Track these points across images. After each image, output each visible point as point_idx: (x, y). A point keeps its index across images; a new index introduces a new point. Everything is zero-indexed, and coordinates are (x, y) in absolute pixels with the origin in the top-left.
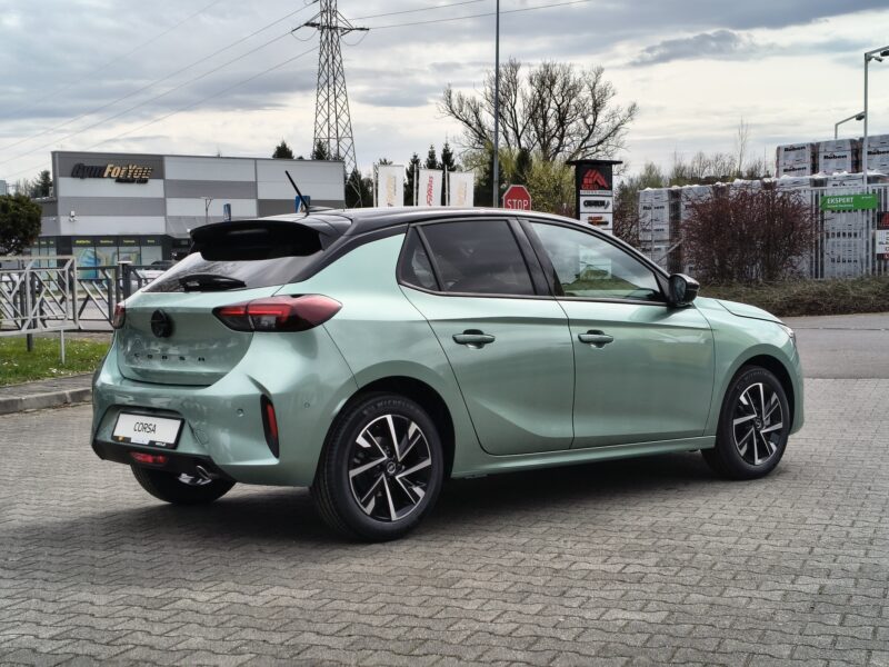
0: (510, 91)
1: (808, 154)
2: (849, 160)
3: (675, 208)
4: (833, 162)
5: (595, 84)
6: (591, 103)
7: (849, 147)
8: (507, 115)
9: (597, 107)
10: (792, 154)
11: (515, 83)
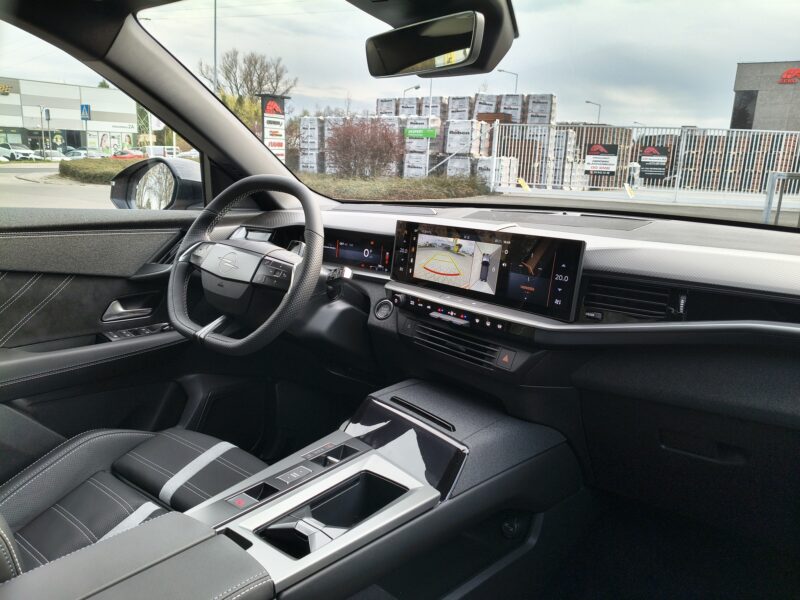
1: (394, 104)
2: (415, 109)
3: (322, 129)
4: (407, 110)
7: (415, 102)
10: (385, 104)
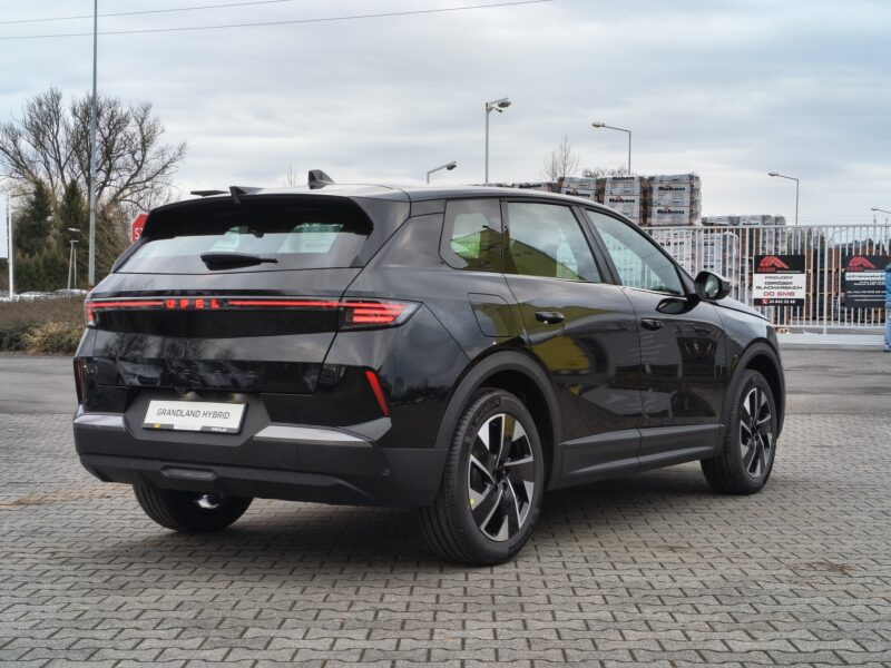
0: (51, 120)
5: (143, 120)
6: (139, 139)
8: (48, 144)
9: (146, 143)
11: (57, 112)
